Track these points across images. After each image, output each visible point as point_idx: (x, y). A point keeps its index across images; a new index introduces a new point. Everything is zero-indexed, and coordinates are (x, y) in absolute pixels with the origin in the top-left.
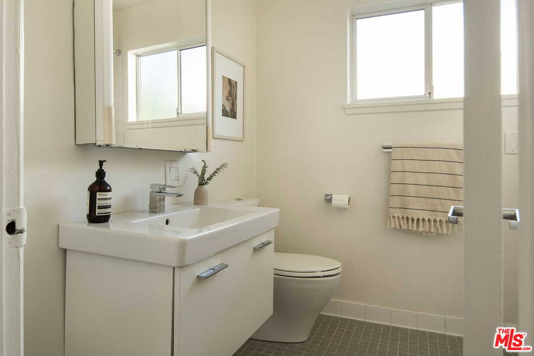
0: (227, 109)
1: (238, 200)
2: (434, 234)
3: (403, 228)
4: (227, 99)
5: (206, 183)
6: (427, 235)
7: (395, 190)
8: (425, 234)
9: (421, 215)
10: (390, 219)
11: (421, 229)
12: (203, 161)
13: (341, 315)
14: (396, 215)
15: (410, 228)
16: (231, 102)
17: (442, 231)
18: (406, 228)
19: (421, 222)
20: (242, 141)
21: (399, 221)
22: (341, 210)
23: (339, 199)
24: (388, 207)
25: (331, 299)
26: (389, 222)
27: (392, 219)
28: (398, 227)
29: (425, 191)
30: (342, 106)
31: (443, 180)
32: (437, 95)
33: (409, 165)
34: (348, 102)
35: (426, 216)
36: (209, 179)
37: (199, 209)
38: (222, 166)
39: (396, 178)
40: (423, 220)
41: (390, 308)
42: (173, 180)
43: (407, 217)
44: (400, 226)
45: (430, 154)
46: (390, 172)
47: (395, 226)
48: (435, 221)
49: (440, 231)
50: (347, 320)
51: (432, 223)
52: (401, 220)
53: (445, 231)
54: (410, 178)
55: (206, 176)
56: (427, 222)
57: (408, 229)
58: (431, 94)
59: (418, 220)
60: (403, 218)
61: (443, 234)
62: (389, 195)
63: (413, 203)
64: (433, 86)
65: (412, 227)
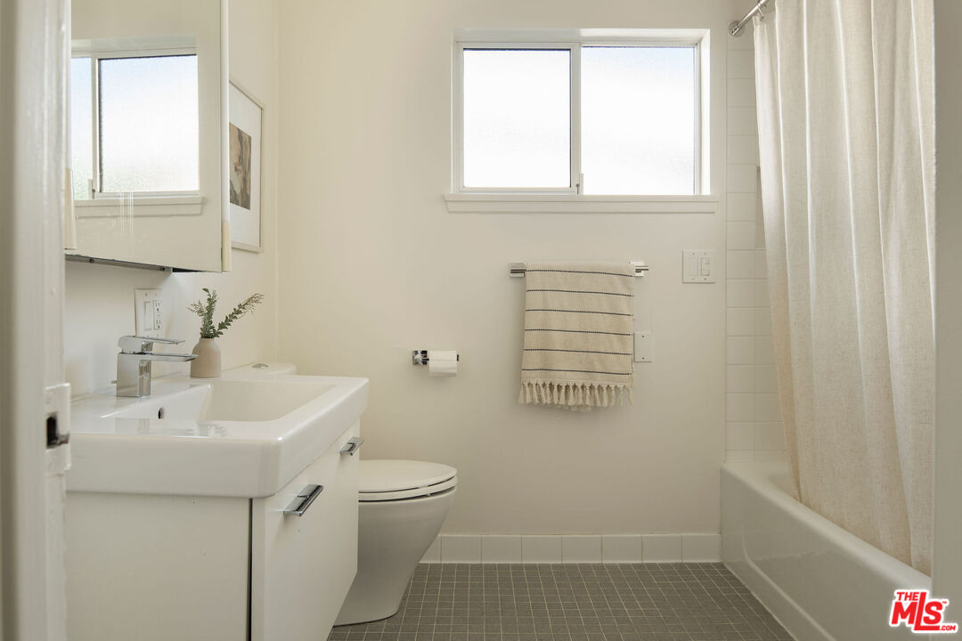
0: (236, 189)
1: (259, 366)
2: (590, 409)
3: (544, 402)
4: (236, 170)
5: (216, 334)
6: (579, 410)
7: (532, 340)
8: (576, 409)
9: (571, 379)
10: (524, 388)
11: (571, 402)
12: (205, 290)
13: (441, 560)
14: (533, 382)
15: (556, 401)
16: (241, 175)
17: (602, 401)
18: (549, 402)
19: (571, 390)
20: (256, 253)
21: (539, 391)
22: (443, 377)
23: (441, 359)
24: (520, 369)
25: (439, 535)
26: (522, 392)
27: (527, 389)
28: (537, 401)
29: (578, 341)
30: (443, 197)
31: (604, 323)
32: (589, 189)
33: (554, 301)
34: (452, 192)
35: (578, 379)
36: (222, 326)
37: (209, 386)
38: (249, 300)
39: (534, 320)
40: (575, 387)
41: (520, 536)
42: (149, 330)
43: (551, 384)
44: (540, 400)
45: (585, 282)
46: (523, 310)
47: (532, 399)
48: (591, 387)
49: (599, 404)
50: (452, 566)
51: (588, 392)
52: (542, 389)
53: (606, 403)
54: (556, 321)
55: (217, 320)
56: (581, 390)
57: (553, 403)
58: (580, 188)
59: (567, 387)
60: (544, 385)
61: (603, 408)
62: (522, 349)
63: (560, 361)
64: (583, 175)
65: (559, 399)
